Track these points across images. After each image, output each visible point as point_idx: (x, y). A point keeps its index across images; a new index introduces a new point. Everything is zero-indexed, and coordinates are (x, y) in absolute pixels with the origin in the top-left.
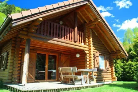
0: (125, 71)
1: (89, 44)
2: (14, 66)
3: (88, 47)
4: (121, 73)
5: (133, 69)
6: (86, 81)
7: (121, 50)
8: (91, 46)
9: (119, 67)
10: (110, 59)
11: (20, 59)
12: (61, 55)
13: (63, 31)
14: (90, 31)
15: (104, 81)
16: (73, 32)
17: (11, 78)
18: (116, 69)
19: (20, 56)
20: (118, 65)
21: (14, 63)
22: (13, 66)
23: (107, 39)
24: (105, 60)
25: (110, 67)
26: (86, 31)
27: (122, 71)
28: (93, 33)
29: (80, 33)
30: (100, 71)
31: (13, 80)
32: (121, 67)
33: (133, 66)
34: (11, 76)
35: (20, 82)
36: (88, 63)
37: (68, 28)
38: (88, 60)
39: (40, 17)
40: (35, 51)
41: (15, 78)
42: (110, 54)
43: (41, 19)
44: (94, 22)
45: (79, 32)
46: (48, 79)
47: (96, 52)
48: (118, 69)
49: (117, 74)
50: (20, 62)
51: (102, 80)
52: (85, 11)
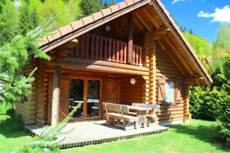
0: (206, 105)
1: (150, 66)
2: (38, 101)
3: (148, 69)
4: (199, 106)
5: (218, 103)
6: (142, 124)
7: (201, 74)
8: (153, 69)
9: (197, 97)
10: (182, 86)
11: (45, 89)
12: (108, 80)
13: (110, 47)
14: (152, 45)
15: (170, 120)
16: (126, 48)
17: (34, 117)
18: (192, 100)
19: (46, 85)
20: (196, 93)
21: (38, 96)
22: (36, 100)
23: (179, 56)
24: (175, 88)
25: (182, 98)
26: (147, 44)
27: (200, 104)
28: (158, 46)
29: (137, 47)
30: (165, 105)
31: (37, 121)
32: (201, 97)
33: (218, 98)
34: (35, 115)
35: (47, 122)
36: (147, 94)
37: (118, 42)
38: (147, 90)
39: (73, 38)
40: (67, 77)
41: (40, 118)
42: (184, 77)
43: (76, 41)
44: (159, 30)
45: (135, 46)
46: (87, 116)
47: (161, 77)
48: (196, 101)
49: (194, 108)
50: (45, 94)
51: (169, 119)
52: (147, 13)
